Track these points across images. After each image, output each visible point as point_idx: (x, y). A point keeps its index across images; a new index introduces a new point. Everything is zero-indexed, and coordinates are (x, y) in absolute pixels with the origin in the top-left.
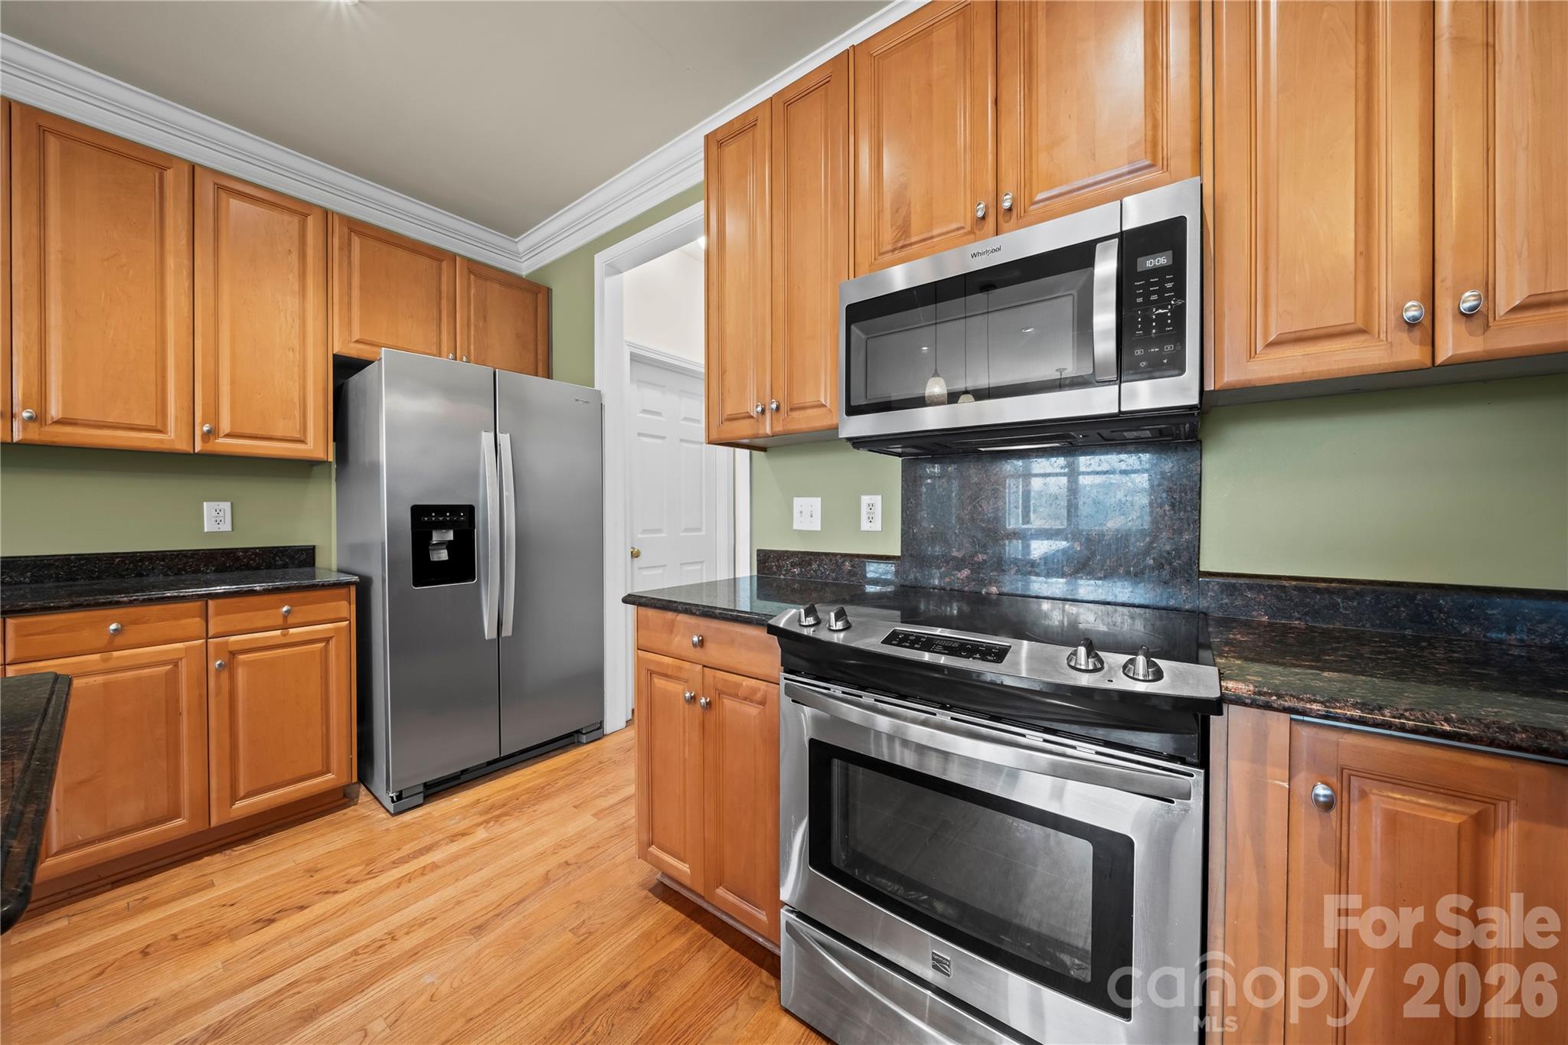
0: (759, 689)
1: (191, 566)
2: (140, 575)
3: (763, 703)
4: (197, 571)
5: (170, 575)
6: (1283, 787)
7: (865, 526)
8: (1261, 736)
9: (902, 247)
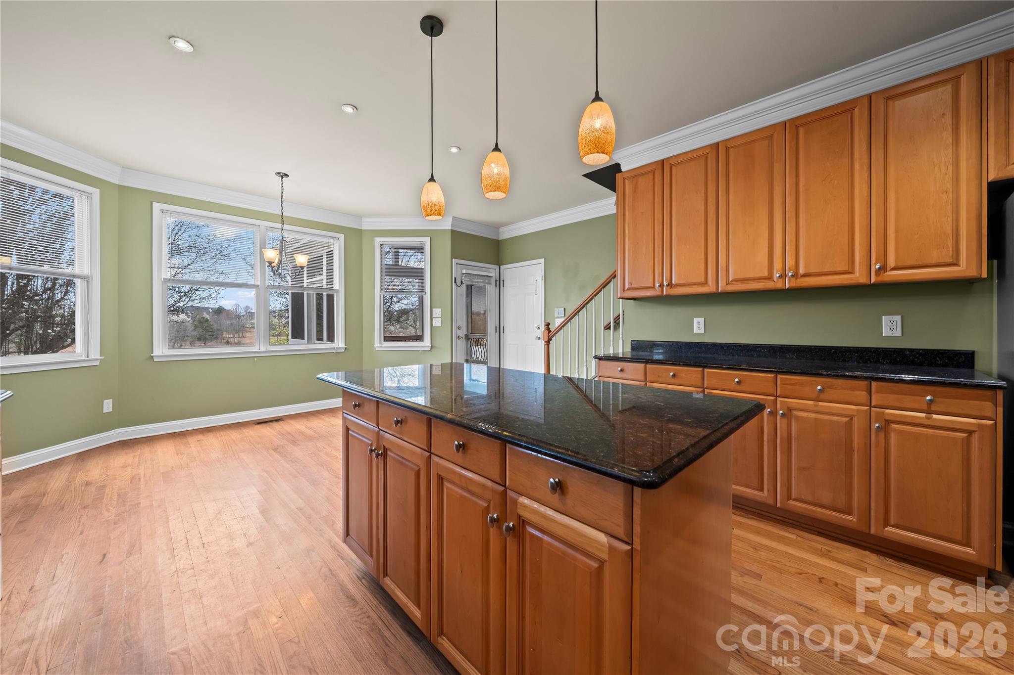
1: (873, 358)
2: (844, 361)
4: (877, 362)
5: (861, 363)
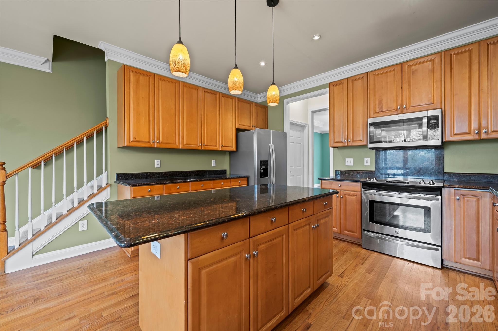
0: (355, 193)
3: (356, 196)
6: (453, 198)
7: (365, 164)
8: (450, 192)
9: (381, 112)
